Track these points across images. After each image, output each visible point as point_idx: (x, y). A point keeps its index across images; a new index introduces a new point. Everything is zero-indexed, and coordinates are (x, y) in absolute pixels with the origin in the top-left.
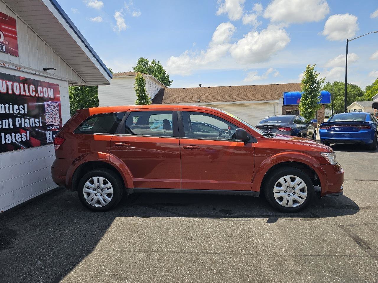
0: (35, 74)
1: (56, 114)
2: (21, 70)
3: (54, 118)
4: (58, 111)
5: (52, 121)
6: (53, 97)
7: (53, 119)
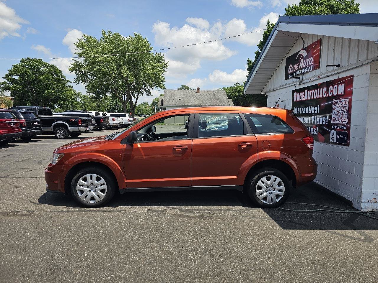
0: (327, 76)
1: (344, 112)
2: (321, 77)
3: (341, 116)
4: (347, 108)
5: (338, 120)
6: (343, 93)
7: (340, 118)
